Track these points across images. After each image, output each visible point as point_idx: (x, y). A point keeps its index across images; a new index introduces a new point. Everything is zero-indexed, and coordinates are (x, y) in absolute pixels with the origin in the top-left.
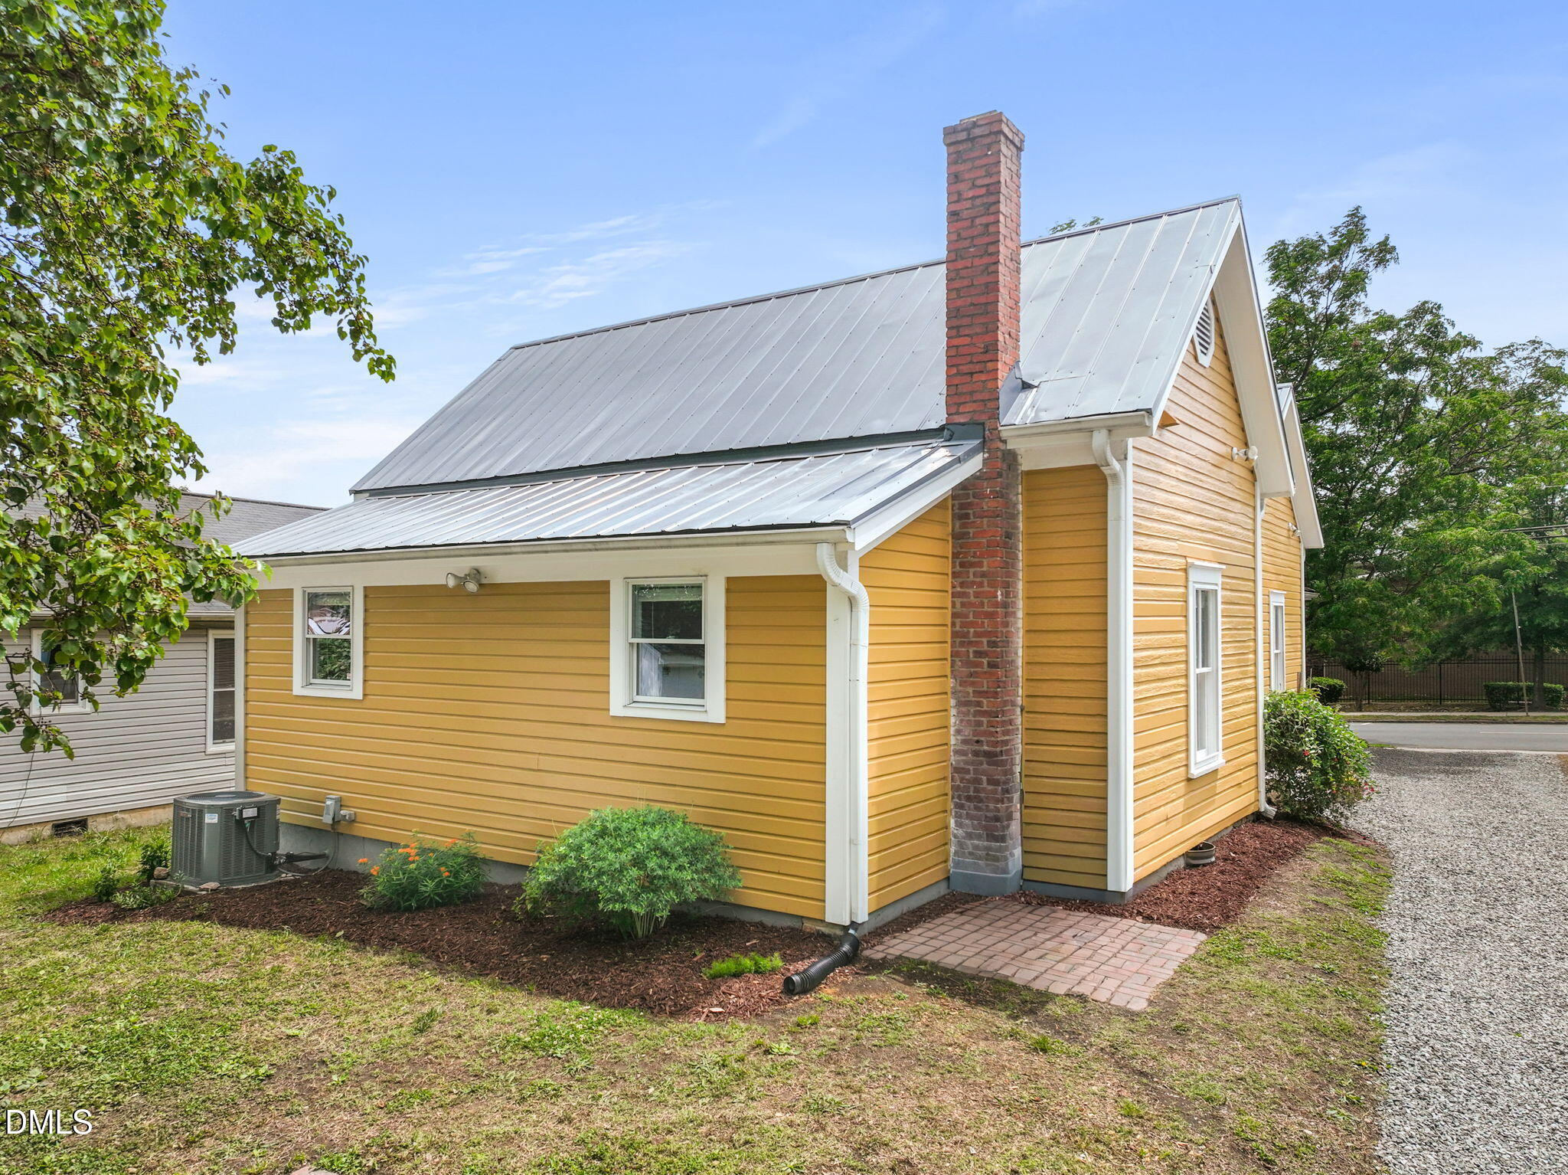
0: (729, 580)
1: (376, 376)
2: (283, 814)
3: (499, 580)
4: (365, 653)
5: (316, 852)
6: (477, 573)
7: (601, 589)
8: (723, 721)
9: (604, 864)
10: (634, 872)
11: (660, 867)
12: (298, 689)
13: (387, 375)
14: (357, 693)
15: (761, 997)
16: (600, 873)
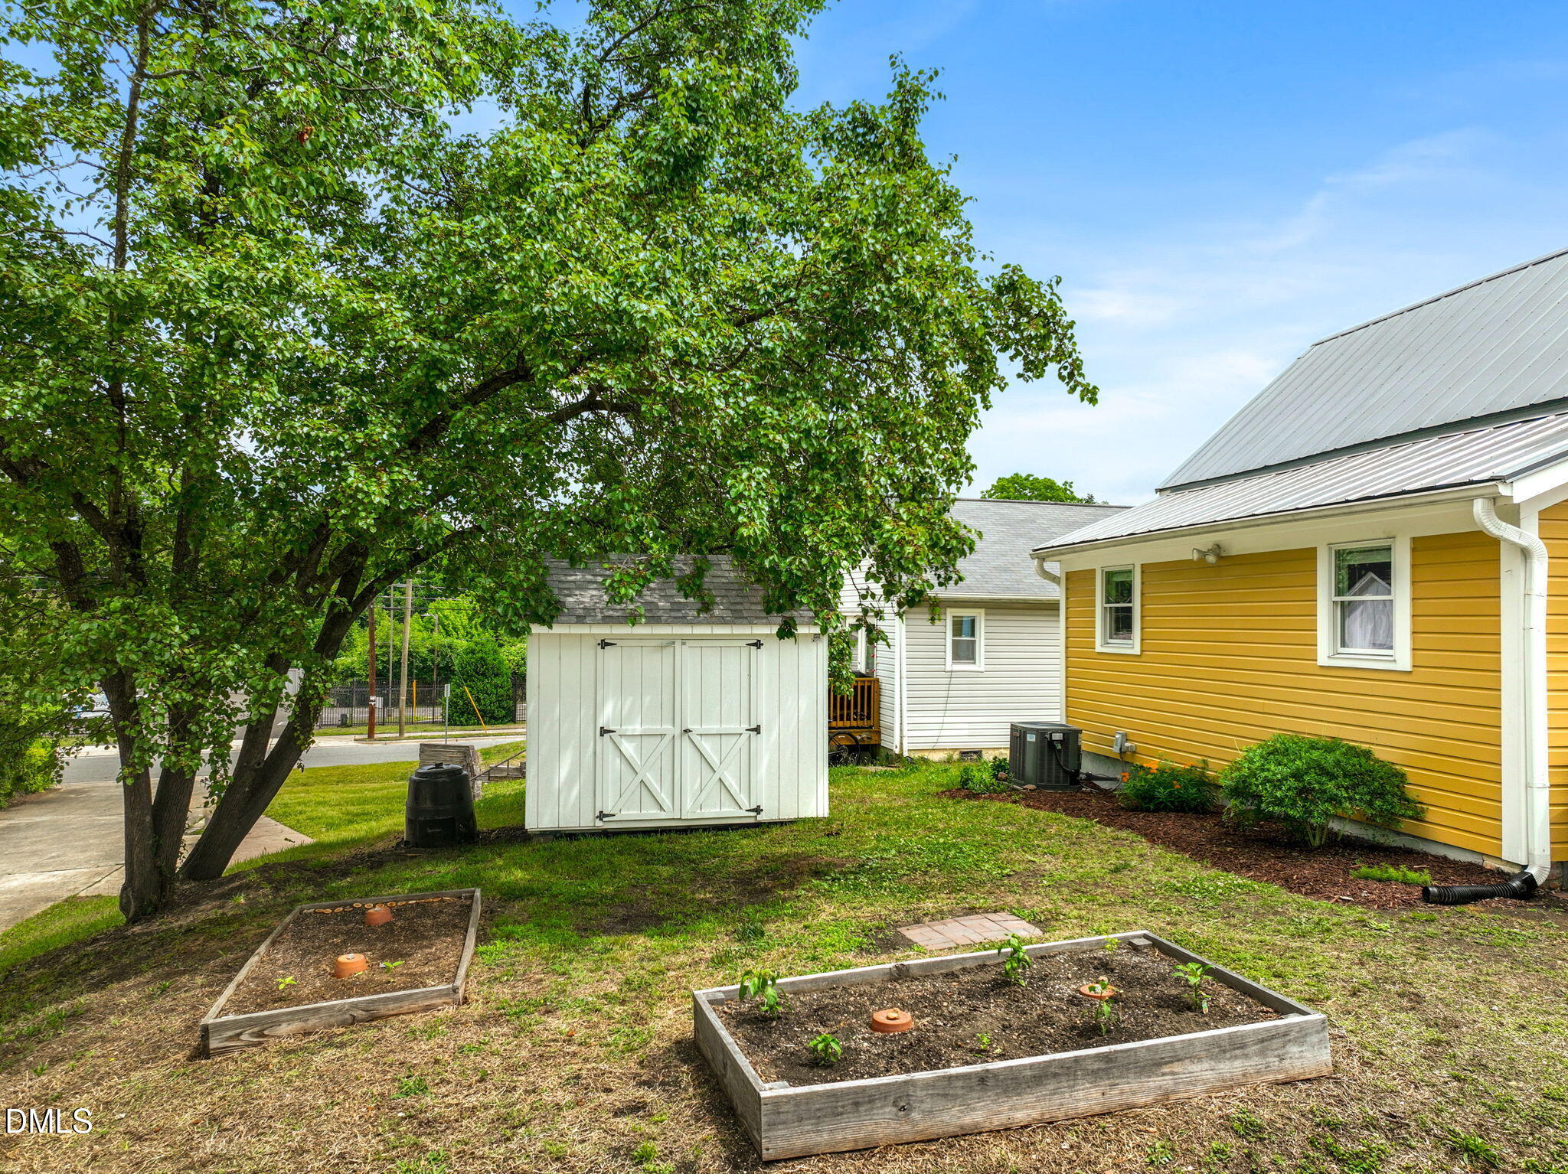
0: (1414, 540)
1: (1086, 402)
2: (1085, 744)
3: (1234, 553)
4: (1142, 617)
5: (1111, 776)
6: (1217, 549)
7: (1308, 556)
8: (1409, 668)
9: (1269, 775)
10: (1292, 782)
11: (1319, 783)
12: (1099, 648)
13: (1093, 401)
14: (1137, 651)
15: (1394, 897)
16: (1266, 780)
